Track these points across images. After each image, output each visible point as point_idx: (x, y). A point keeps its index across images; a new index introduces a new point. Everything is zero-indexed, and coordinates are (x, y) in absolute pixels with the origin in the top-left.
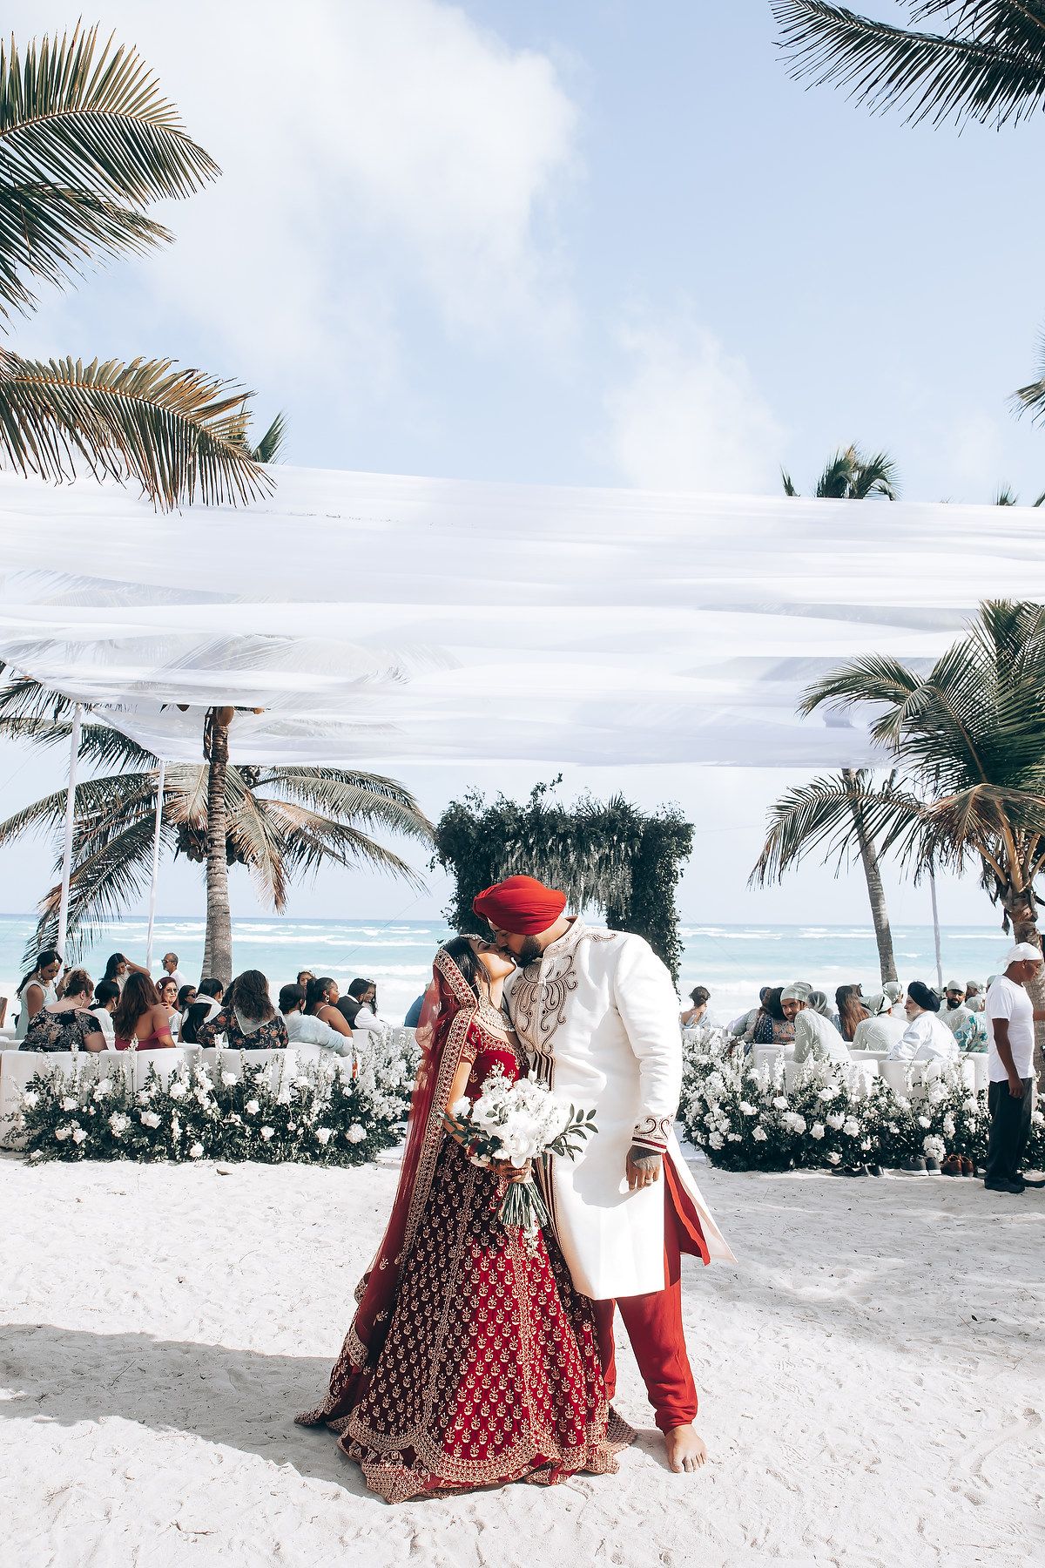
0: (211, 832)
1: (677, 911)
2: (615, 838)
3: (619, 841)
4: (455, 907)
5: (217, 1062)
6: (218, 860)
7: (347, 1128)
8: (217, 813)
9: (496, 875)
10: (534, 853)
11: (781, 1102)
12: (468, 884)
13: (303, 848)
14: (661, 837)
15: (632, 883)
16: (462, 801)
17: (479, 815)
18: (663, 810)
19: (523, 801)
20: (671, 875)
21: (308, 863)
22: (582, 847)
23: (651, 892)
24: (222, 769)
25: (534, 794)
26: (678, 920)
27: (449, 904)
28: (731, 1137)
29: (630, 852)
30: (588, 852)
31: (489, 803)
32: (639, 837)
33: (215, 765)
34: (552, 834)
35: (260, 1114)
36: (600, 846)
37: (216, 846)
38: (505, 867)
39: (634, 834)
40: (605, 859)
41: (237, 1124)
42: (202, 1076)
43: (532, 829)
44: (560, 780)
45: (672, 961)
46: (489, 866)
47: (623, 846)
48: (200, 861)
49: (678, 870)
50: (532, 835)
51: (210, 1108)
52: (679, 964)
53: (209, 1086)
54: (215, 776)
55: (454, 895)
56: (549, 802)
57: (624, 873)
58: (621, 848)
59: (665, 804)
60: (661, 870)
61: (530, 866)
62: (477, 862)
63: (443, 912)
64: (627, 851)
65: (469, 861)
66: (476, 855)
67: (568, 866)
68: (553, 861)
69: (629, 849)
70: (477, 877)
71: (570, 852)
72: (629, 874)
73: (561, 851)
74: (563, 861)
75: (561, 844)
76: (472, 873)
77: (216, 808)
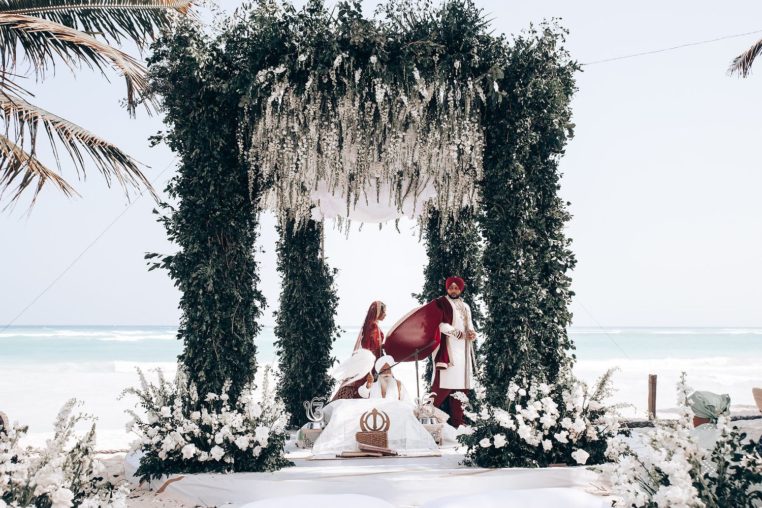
3: (463, 73)
4: (176, 202)
9: (248, 145)
10: (308, 84)
12: (199, 159)
14: (533, 74)
15: (487, 152)
22: (398, 75)
23: (521, 167)
26: (566, 218)
27: (165, 197)
29: (482, 95)
30: (409, 85)
34: (342, 49)
38: (260, 126)
39: (489, 63)
45: (558, 291)
46: (234, 126)
47: (470, 81)
52: (571, 294)
55: (175, 181)
57: (471, 134)
58: (468, 85)
59: (535, 27)
60: (535, 127)
61: (302, 121)
62: (214, 121)
63: (155, 212)
64: (477, 94)
65: (200, 120)
66: (213, 110)
67: (369, 119)
68: (347, 108)
69: (480, 90)
70: (213, 145)
71: (375, 85)
72: (480, 138)
73: (357, 81)
74: (362, 107)
75: (360, 70)
76: (205, 141)
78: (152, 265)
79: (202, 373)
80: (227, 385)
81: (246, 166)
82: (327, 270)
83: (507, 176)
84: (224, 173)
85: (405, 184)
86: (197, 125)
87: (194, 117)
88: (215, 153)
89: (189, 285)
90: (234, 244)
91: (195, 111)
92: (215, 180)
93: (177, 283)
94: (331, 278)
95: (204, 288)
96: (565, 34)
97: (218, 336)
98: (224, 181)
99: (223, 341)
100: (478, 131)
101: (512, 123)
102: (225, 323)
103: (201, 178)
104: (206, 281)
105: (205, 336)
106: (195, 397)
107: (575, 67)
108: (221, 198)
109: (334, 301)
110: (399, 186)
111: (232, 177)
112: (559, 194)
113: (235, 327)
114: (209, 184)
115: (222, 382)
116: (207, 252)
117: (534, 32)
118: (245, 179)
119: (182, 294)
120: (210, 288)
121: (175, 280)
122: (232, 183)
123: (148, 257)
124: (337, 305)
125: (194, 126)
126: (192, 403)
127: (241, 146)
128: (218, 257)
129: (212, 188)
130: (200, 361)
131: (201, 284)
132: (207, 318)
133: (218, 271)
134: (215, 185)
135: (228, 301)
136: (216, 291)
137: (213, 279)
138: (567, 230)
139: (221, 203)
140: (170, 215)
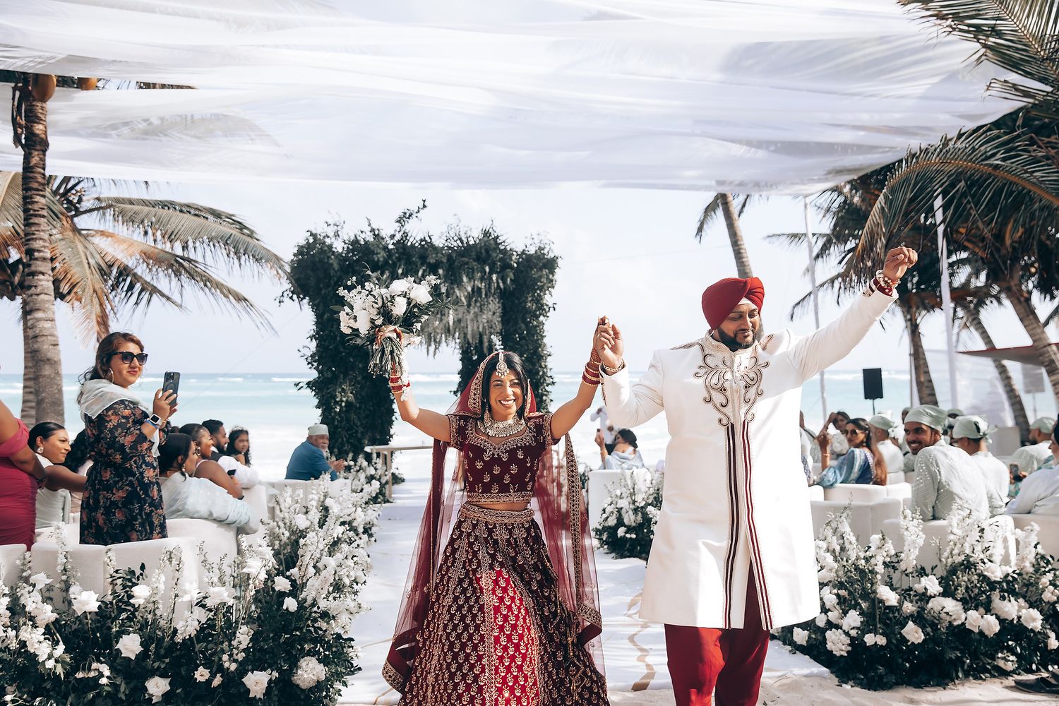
0: (29, 240)
1: (548, 346)
2: (487, 269)
3: (491, 273)
4: (313, 344)
5: (60, 568)
6: (41, 277)
7: (294, 665)
8: (36, 216)
11: (931, 584)
13: (131, 287)
14: (532, 269)
15: (503, 316)
16: (320, 230)
17: (339, 247)
18: (531, 241)
19: (388, 229)
20: (541, 309)
21: (137, 303)
22: (453, 277)
23: (523, 326)
24: (41, 160)
25: (401, 221)
26: (550, 355)
27: (308, 343)
28: (870, 639)
29: (501, 285)
30: (459, 283)
31: (348, 233)
32: (511, 267)
33: (30, 154)
34: (422, 265)
35: (142, 656)
36: (471, 278)
37: (36, 259)
39: (506, 266)
40: (476, 291)
41: (104, 681)
42: (32, 602)
43: (399, 259)
44: (424, 206)
47: (494, 277)
48: (12, 299)
49: (549, 304)
50: (400, 265)
51: (50, 657)
52: (551, 400)
53: (47, 614)
54: (32, 168)
55: (312, 332)
56: (416, 232)
57: (494, 305)
58: (493, 280)
59: (533, 236)
64: (498, 283)
69: (500, 281)
72: (499, 308)
77: (35, 211)
79: (336, 450)
80: (350, 456)
83: (516, 332)
89: (323, 396)
90: (353, 372)
93: (315, 395)
95: (334, 399)
96: (551, 243)
97: (345, 427)
99: (347, 430)
100: (498, 303)
102: (348, 420)
103: (331, 331)
104: (336, 395)
105: (336, 427)
107: (557, 258)
112: (545, 341)
113: (354, 422)
114: (337, 336)
115: (348, 454)
116: (335, 377)
117: (532, 239)
119: (317, 401)
121: (314, 393)
129: (338, 338)
138: (550, 362)
140: (309, 353)
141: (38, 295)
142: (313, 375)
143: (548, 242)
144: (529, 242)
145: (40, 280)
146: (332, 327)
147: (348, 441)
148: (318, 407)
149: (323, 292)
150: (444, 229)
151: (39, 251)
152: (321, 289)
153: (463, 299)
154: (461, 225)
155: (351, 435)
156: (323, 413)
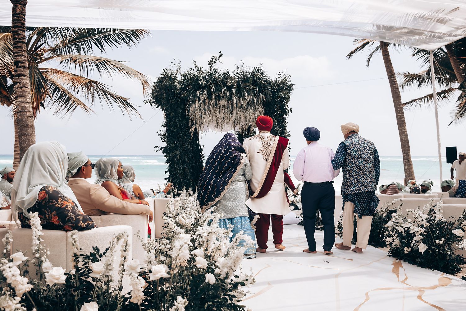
1: (288, 131)
2: (257, 90)
3: (259, 92)
4: (165, 129)
5: (34, 248)
6: (23, 77)
8: (20, 42)
9: (189, 111)
10: (212, 98)
12: (173, 116)
14: (280, 90)
16: (169, 69)
17: (179, 77)
19: (206, 67)
20: (285, 111)
22: (240, 94)
23: (276, 121)
24: (23, 10)
25: (211, 63)
26: (289, 136)
27: (162, 128)
29: (264, 98)
30: (243, 97)
32: (269, 89)
33: (17, 6)
34: (224, 86)
36: (249, 94)
37: (20, 67)
38: (194, 106)
39: (267, 88)
40: (251, 101)
43: (212, 84)
46: (184, 105)
47: (261, 94)
48: (9, 105)
49: (289, 109)
50: (212, 86)
54: (17, 14)
55: (164, 123)
56: (221, 68)
57: (261, 110)
58: (260, 96)
59: (280, 73)
60: (280, 108)
61: (208, 105)
62: (178, 104)
63: (157, 132)
64: (263, 97)
65: (173, 103)
66: (178, 100)
67: (230, 106)
68: (222, 103)
69: (264, 97)
70: (178, 112)
71: (233, 97)
72: (263, 110)
73: (228, 96)
74: (228, 102)
75: (228, 92)
76: (175, 110)
77: (19, 39)
78: (156, 150)
79: (177, 185)
81: (189, 118)
82: (200, 147)
84: (182, 121)
85: (236, 122)
86: (172, 105)
87: (171, 102)
88: (179, 114)
89: (170, 156)
90: (185, 144)
91: (172, 100)
92: (179, 123)
93: (165, 156)
94: (202, 150)
95: (176, 158)
96: (290, 77)
97: (181, 173)
98: (182, 123)
99: (183, 175)
100: (262, 108)
101: (273, 107)
102: (183, 169)
103: (174, 122)
104: (177, 156)
105: (177, 173)
106: (176, 192)
107: (292, 85)
108: (181, 129)
109: (203, 158)
110: (235, 123)
111: (184, 122)
112: (287, 128)
113: (186, 170)
115: (183, 187)
116: (176, 146)
117: (280, 75)
118: (188, 123)
119: (166, 159)
120: (178, 158)
121: (164, 154)
122: (184, 124)
123: (155, 147)
124: (204, 159)
125: (171, 105)
126: (176, 194)
127: (187, 112)
128: (181, 148)
129: (178, 126)
130: (175, 181)
131: (175, 156)
132: (178, 168)
133: (181, 152)
134: (179, 125)
135: (184, 162)
136: (180, 159)
137: (179, 155)
139: (181, 131)
140: (162, 133)
141: (21, 88)
142: (165, 145)
143: (288, 76)
144: (278, 76)
145: (23, 79)
146: (175, 120)
147: (183, 180)
148: (167, 162)
149: (170, 102)
150: (235, 69)
151: (22, 63)
152: (169, 100)
153: (244, 105)
154: (244, 66)
155: (185, 177)
156: (169, 166)
